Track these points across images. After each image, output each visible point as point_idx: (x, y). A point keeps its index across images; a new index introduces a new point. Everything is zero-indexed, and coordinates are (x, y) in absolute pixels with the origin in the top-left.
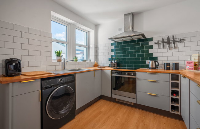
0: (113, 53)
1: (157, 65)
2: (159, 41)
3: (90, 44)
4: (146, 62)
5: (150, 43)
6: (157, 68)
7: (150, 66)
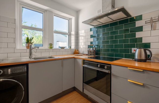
0: (92, 40)
1: (149, 56)
2: (153, 19)
3: (71, 31)
4: (131, 50)
5: (138, 24)
6: (150, 59)
7: (137, 57)
